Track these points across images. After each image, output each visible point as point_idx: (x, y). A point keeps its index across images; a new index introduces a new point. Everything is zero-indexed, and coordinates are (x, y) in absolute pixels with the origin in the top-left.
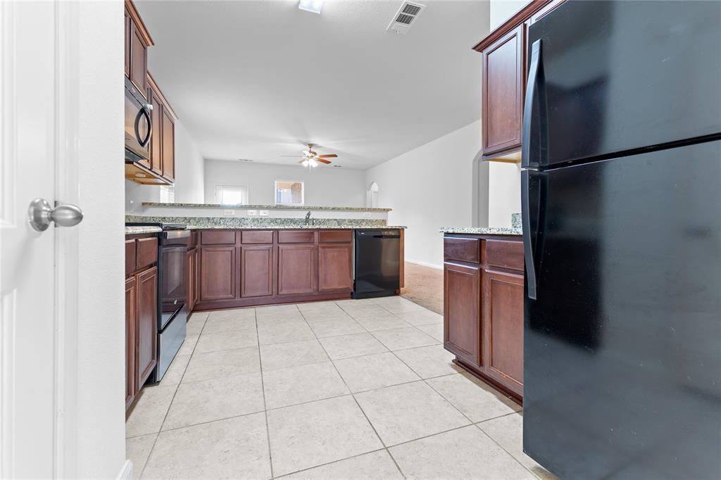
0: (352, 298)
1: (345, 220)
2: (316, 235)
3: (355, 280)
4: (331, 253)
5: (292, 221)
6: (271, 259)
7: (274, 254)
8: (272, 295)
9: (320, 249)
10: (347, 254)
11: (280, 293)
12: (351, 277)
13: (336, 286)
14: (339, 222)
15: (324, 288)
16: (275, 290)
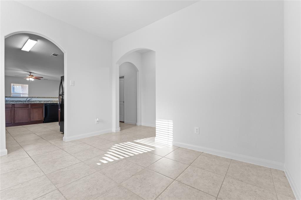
0: (43, 123)
1: (42, 101)
2: (30, 105)
3: (44, 118)
4: (35, 110)
5: (20, 101)
6: (11, 113)
7: (13, 111)
8: (12, 123)
9: (31, 109)
10: (41, 111)
11: (15, 122)
12: (43, 116)
13: (37, 119)
14: (40, 101)
15: (32, 120)
16: (13, 122)
